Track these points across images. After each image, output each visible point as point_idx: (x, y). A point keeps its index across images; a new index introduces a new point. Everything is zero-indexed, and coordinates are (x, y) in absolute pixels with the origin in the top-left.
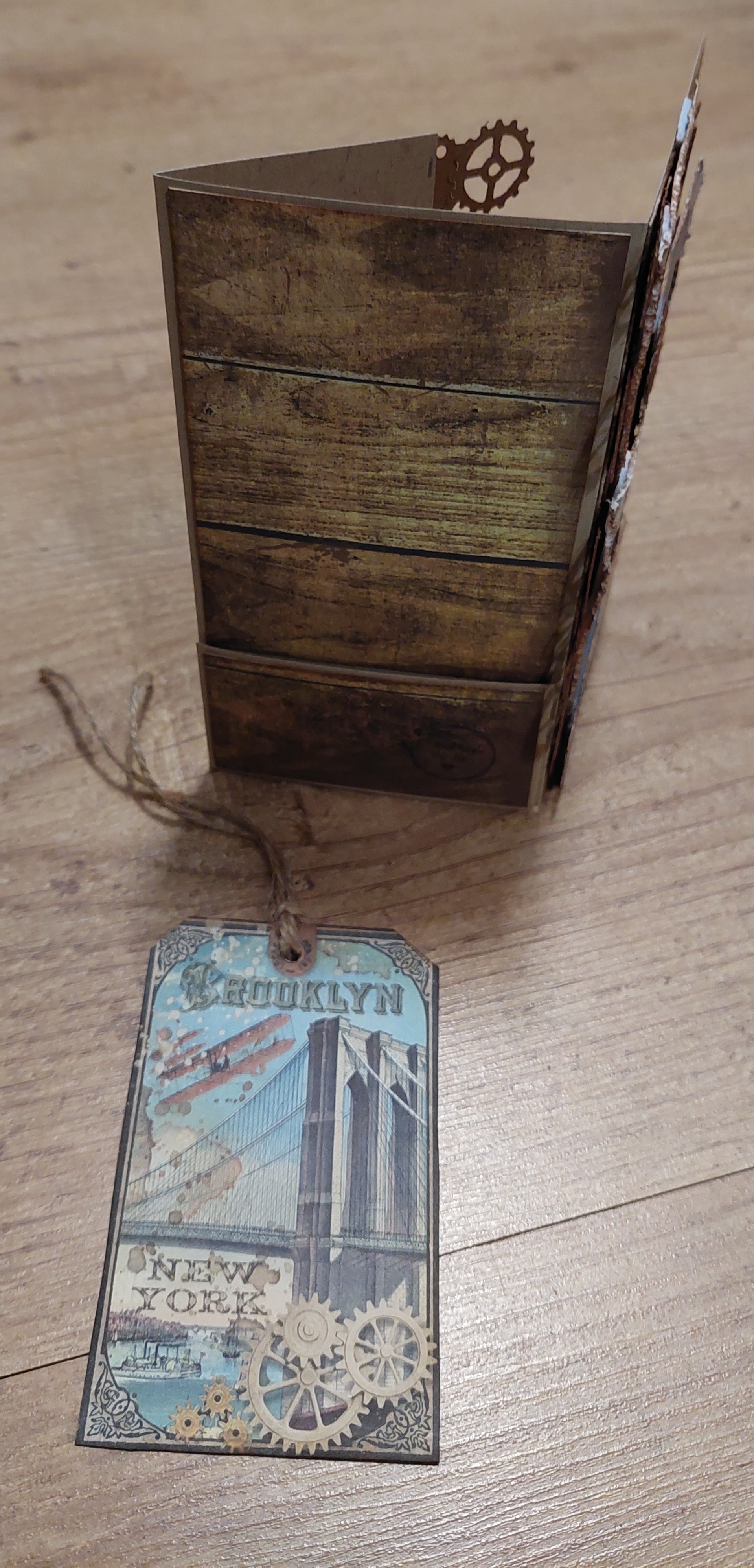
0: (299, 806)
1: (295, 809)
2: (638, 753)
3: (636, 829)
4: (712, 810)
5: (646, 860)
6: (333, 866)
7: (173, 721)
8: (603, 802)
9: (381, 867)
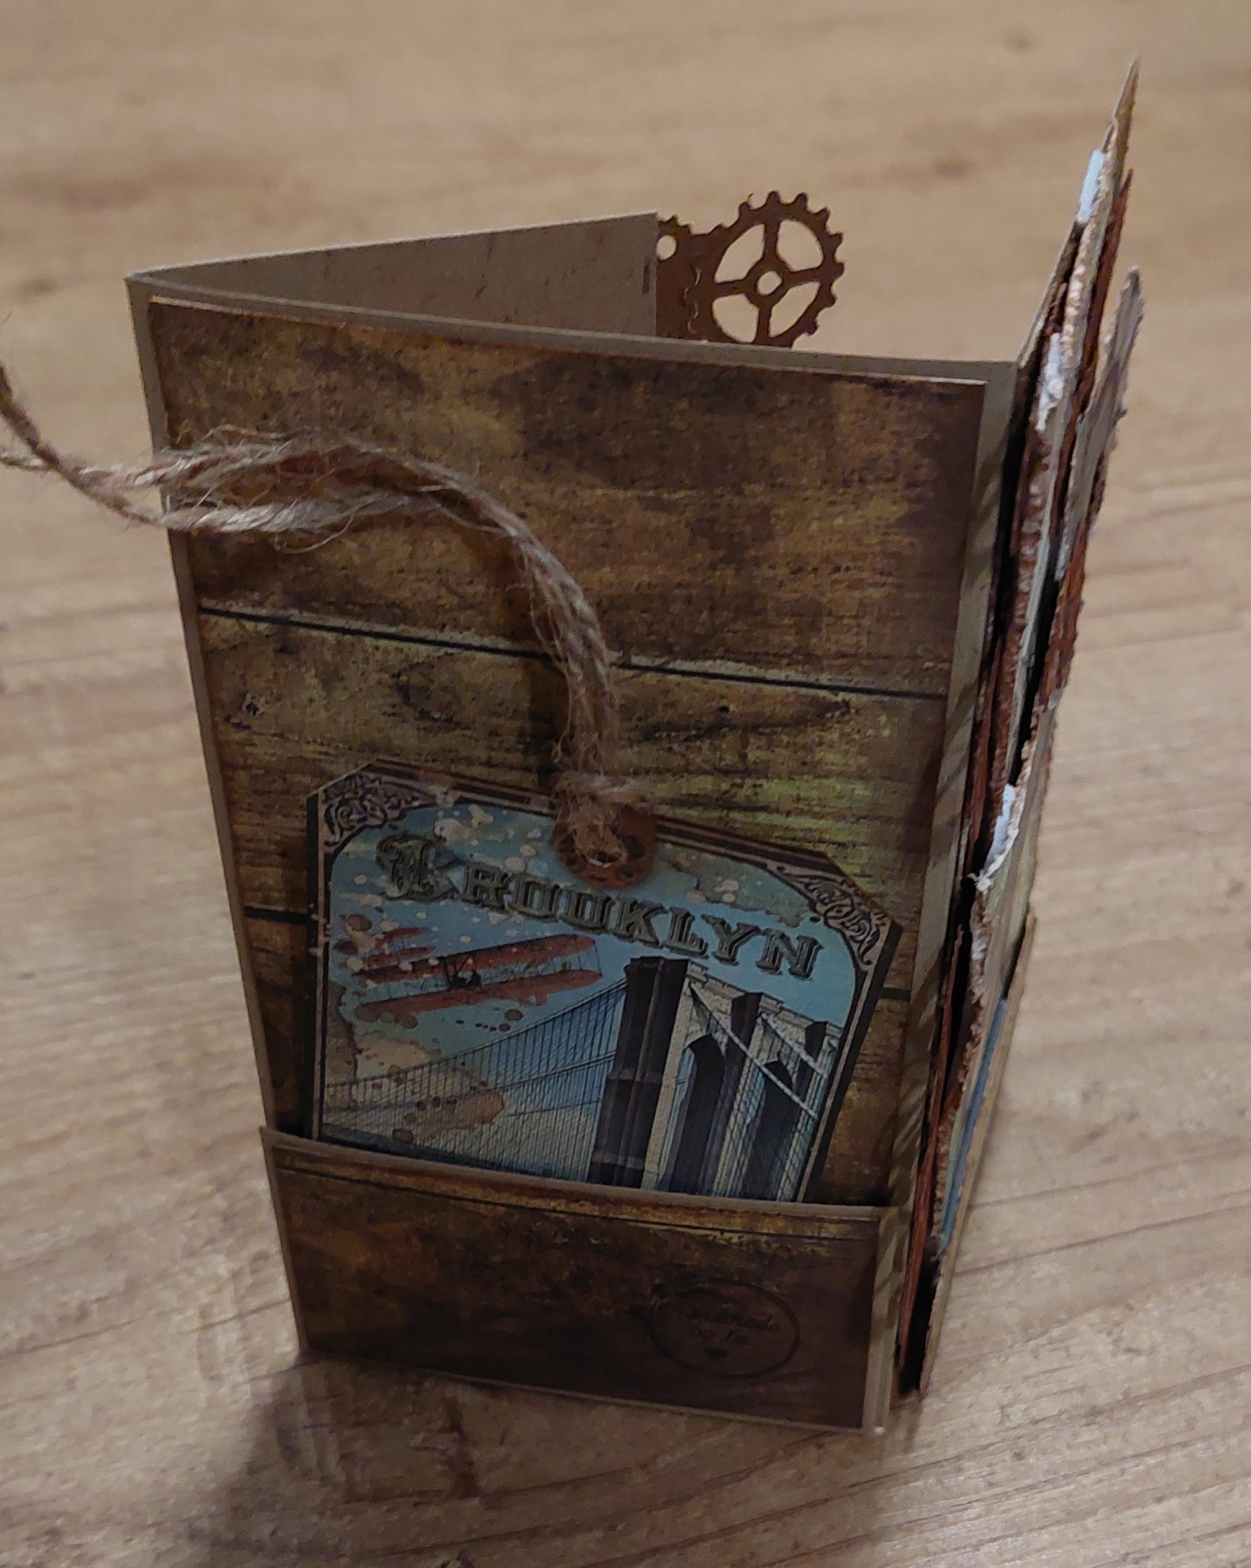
0: (455, 1426)
1: (442, 1431)
2: (1061, 1323)
3: (1058, 1459)
4: (1191, 1422)
5: (1074, 1515)
6: (510, 1535)
7: (235, 1276)
8: (997, 1411)
9: (598, 1534)
